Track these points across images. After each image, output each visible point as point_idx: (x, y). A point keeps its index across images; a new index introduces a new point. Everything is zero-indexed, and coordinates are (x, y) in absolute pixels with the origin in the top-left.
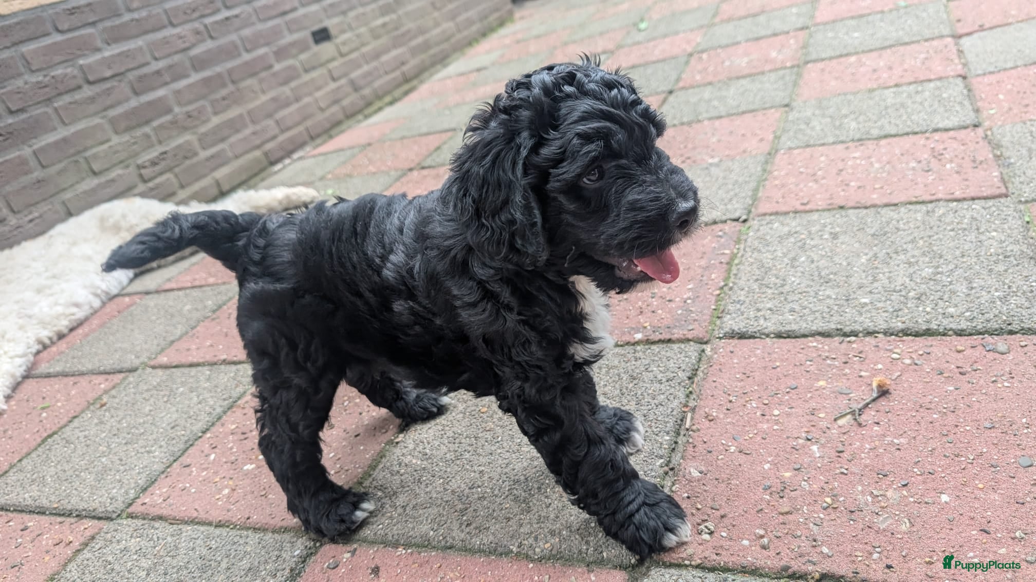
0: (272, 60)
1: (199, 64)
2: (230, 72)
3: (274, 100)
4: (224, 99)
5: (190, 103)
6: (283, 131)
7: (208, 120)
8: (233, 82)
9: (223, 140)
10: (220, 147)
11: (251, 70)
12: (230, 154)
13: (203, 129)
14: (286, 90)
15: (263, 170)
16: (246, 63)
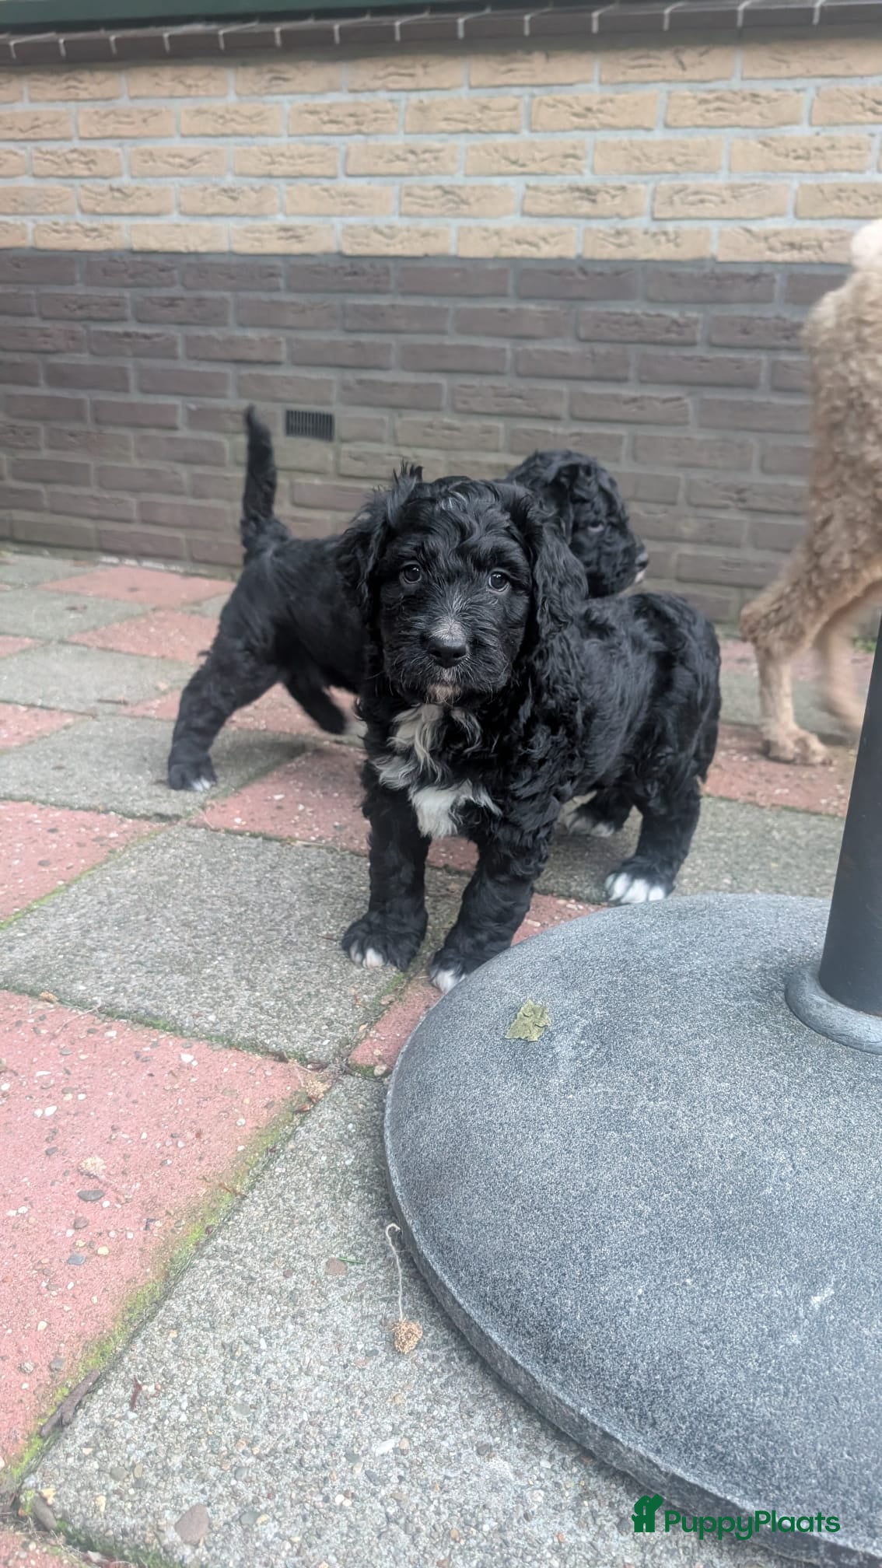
0: (180, 419)
1: (59, 377)
2: (97, 406)
3: (151, 473)
4: (72, 435)
5: (21, 417)
6: (145, 522)
7: (37, 449)
8: (98, 421)
9: (45, 481)
10: (40, 487)
11: (135, 418)
12: (46, 503)
13: (23, 455)
14: (184, 473)
15: (88, 549)
16: (132, 406)
